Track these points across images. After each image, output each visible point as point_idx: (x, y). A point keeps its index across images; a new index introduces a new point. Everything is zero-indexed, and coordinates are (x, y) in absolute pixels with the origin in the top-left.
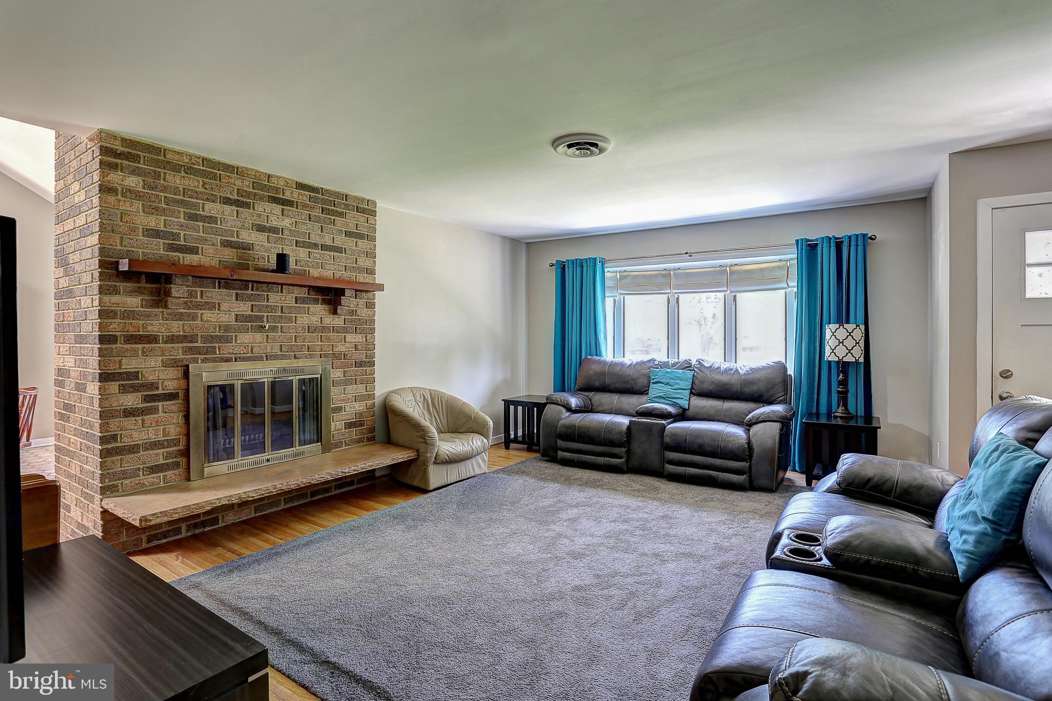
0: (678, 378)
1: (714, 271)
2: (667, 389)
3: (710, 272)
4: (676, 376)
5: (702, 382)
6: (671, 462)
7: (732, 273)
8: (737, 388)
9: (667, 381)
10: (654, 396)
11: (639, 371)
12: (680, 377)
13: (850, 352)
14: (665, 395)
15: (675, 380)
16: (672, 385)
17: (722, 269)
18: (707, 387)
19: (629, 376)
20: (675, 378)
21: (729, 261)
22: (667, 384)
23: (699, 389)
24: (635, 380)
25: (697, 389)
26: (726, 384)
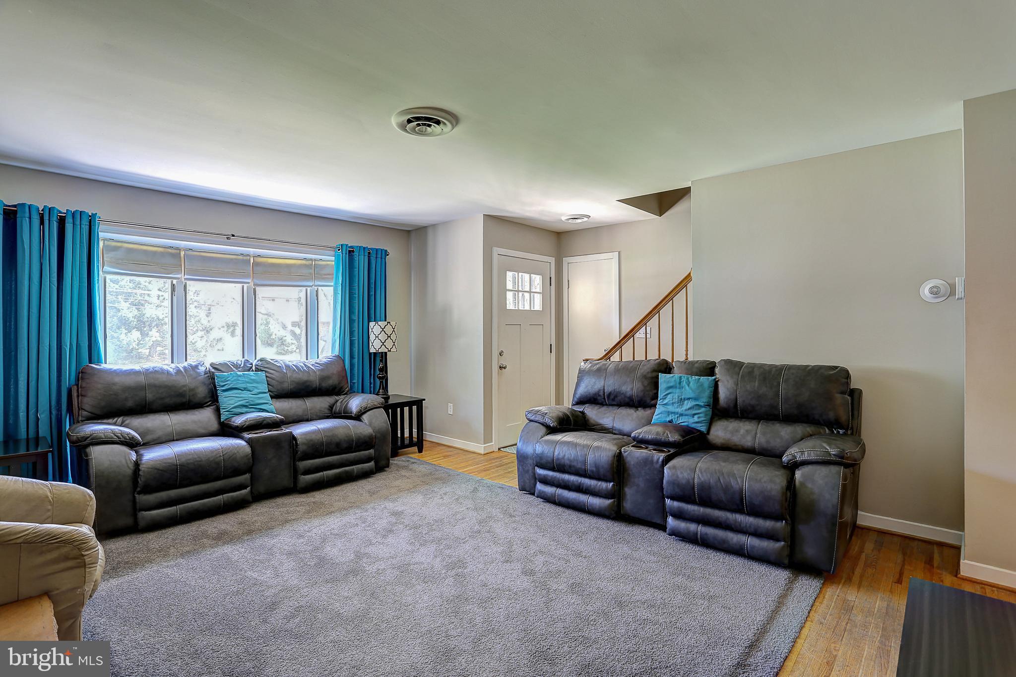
0: (254, 381)
1: (236, 259)
2: (246, 394)
3: (232, 260)
4: (251, 379)
5: (280, 383)
6: (308, 472)
7: (256, 264)
8: (316, 383)
9: (243, 386)
10: (233, 406)
11: (195, 378)
12: (255, 379)
13: (383, 345)
14: (247, 402)
15: (252, 383)
16: (252, 390)
17: (245, 258)
18: (287, 386)
19: (184, 386)
20: (251, 381)
21: (251, 251)
22: (245, 389)
23: (278, 390)
24: (191, 390)
25: (275, 390)
26: (306, 382)
